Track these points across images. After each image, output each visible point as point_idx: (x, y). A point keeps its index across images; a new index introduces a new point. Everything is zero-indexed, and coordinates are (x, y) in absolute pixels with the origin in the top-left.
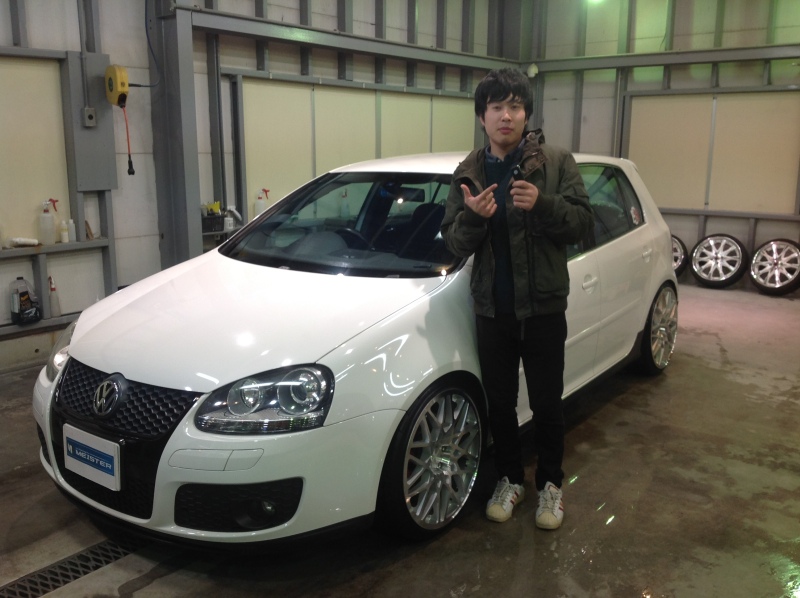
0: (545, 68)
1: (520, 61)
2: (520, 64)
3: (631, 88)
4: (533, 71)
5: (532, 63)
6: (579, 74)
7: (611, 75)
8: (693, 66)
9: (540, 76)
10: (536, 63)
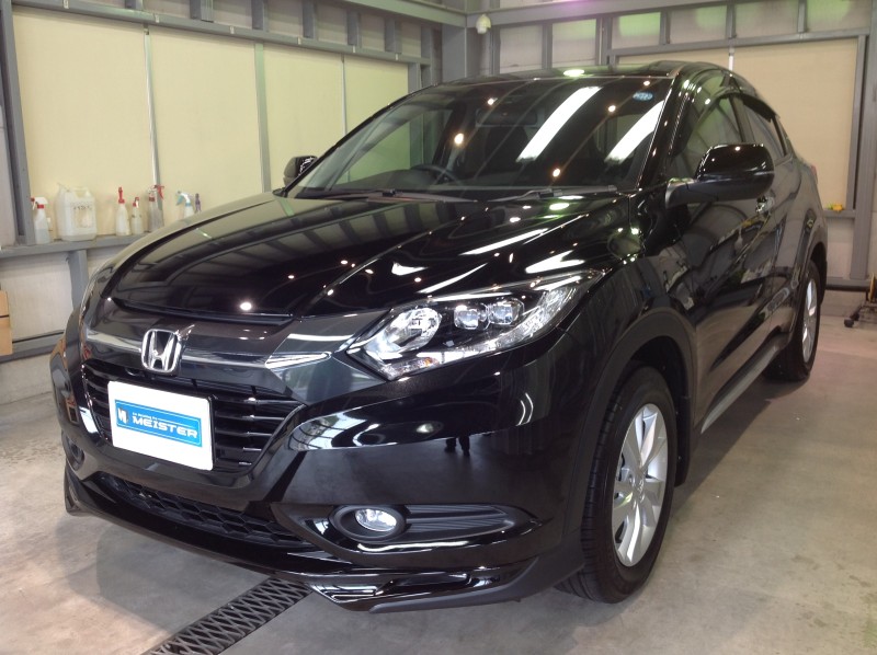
0: (502, 19)
1: (465, 11)
2: (465, 15)
3: (615, 46)
4: (483, 25)
5: (482, 14)
6: (546, 26)
7: (588, 28)
8: (700, 12)
9: (495, 30)
10: (488, 14)
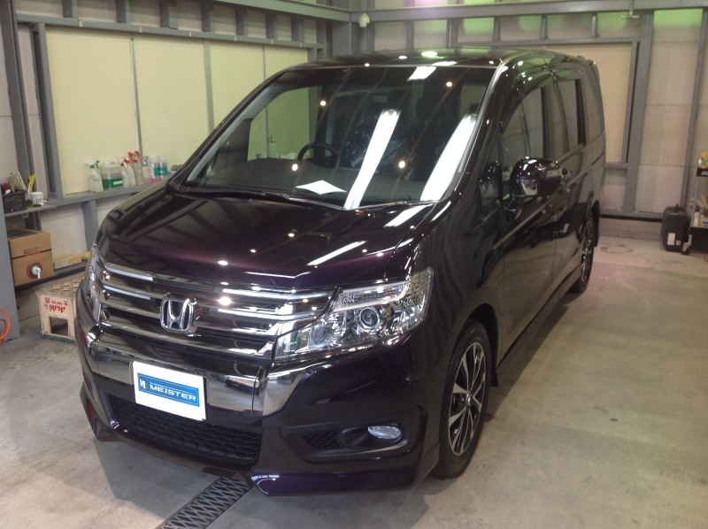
0: (376, 18)
1: (350, 10)
2: (350, 13)
3: (461, 39)
4: (365, 21)
6: (409, 25)
7: (441, 26)
8: (522, 18)
9: (371, 25)
10: (367, 13)
